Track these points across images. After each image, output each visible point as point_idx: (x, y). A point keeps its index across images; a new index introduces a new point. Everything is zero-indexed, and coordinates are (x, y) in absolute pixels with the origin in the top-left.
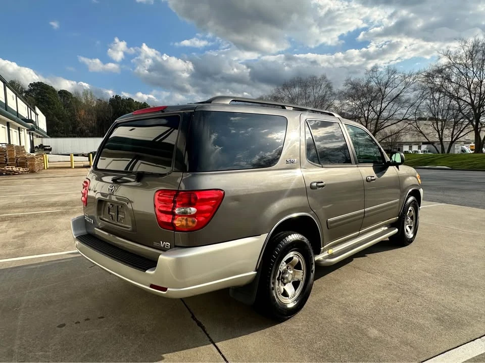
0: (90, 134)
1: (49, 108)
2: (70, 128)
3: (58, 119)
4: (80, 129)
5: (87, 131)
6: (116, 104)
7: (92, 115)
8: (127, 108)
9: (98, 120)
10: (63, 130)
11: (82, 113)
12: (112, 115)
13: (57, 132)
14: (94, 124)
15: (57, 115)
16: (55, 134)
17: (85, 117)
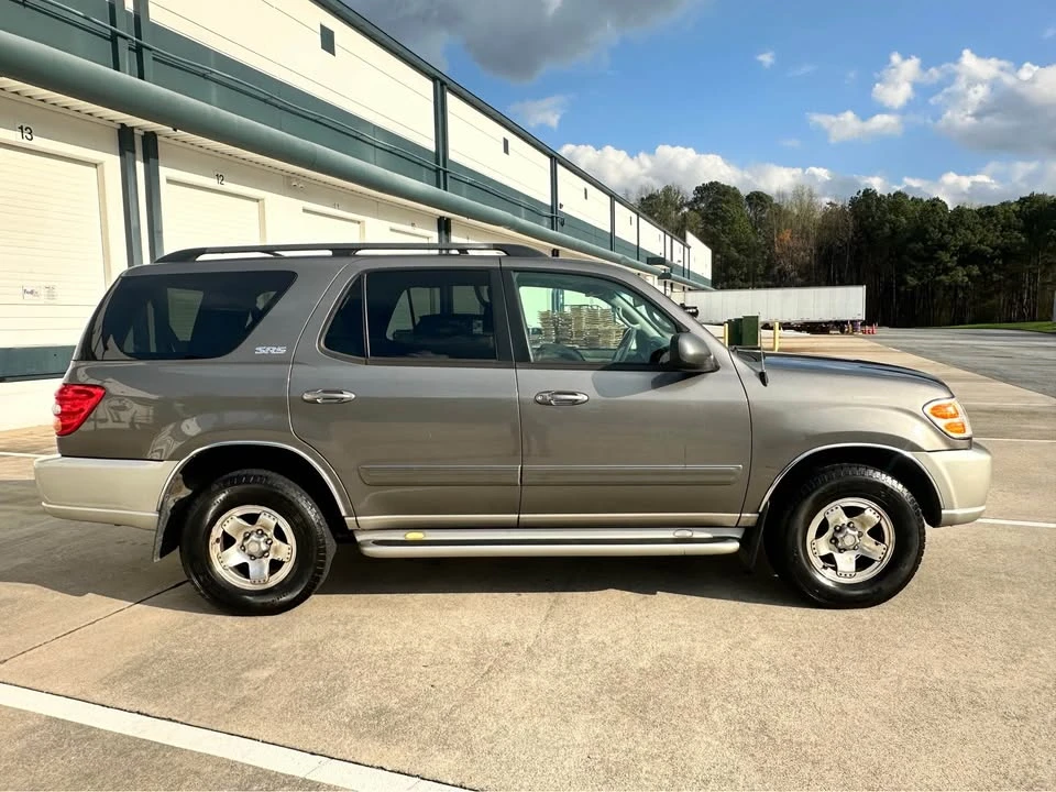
0: (799, 280)
1: (724, 231)
2: (761, 269)
3: (738, 252)
4: (779, 271)
5: (792, 274)
6: (863, 208)
7: (808, 238)
8: (888, 216)
9: (820, 249)
10: (747, 274)
11: (786, 235)
12: (851, 233)
13: (733, 278)
14: (808, 258)
15: (736, 244)
16: (731, 283)
17: (791, 244)
